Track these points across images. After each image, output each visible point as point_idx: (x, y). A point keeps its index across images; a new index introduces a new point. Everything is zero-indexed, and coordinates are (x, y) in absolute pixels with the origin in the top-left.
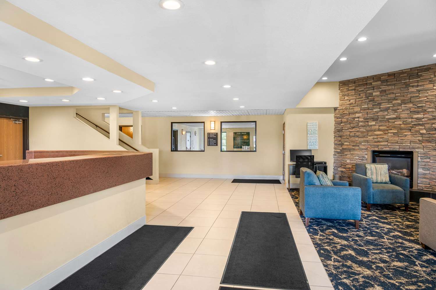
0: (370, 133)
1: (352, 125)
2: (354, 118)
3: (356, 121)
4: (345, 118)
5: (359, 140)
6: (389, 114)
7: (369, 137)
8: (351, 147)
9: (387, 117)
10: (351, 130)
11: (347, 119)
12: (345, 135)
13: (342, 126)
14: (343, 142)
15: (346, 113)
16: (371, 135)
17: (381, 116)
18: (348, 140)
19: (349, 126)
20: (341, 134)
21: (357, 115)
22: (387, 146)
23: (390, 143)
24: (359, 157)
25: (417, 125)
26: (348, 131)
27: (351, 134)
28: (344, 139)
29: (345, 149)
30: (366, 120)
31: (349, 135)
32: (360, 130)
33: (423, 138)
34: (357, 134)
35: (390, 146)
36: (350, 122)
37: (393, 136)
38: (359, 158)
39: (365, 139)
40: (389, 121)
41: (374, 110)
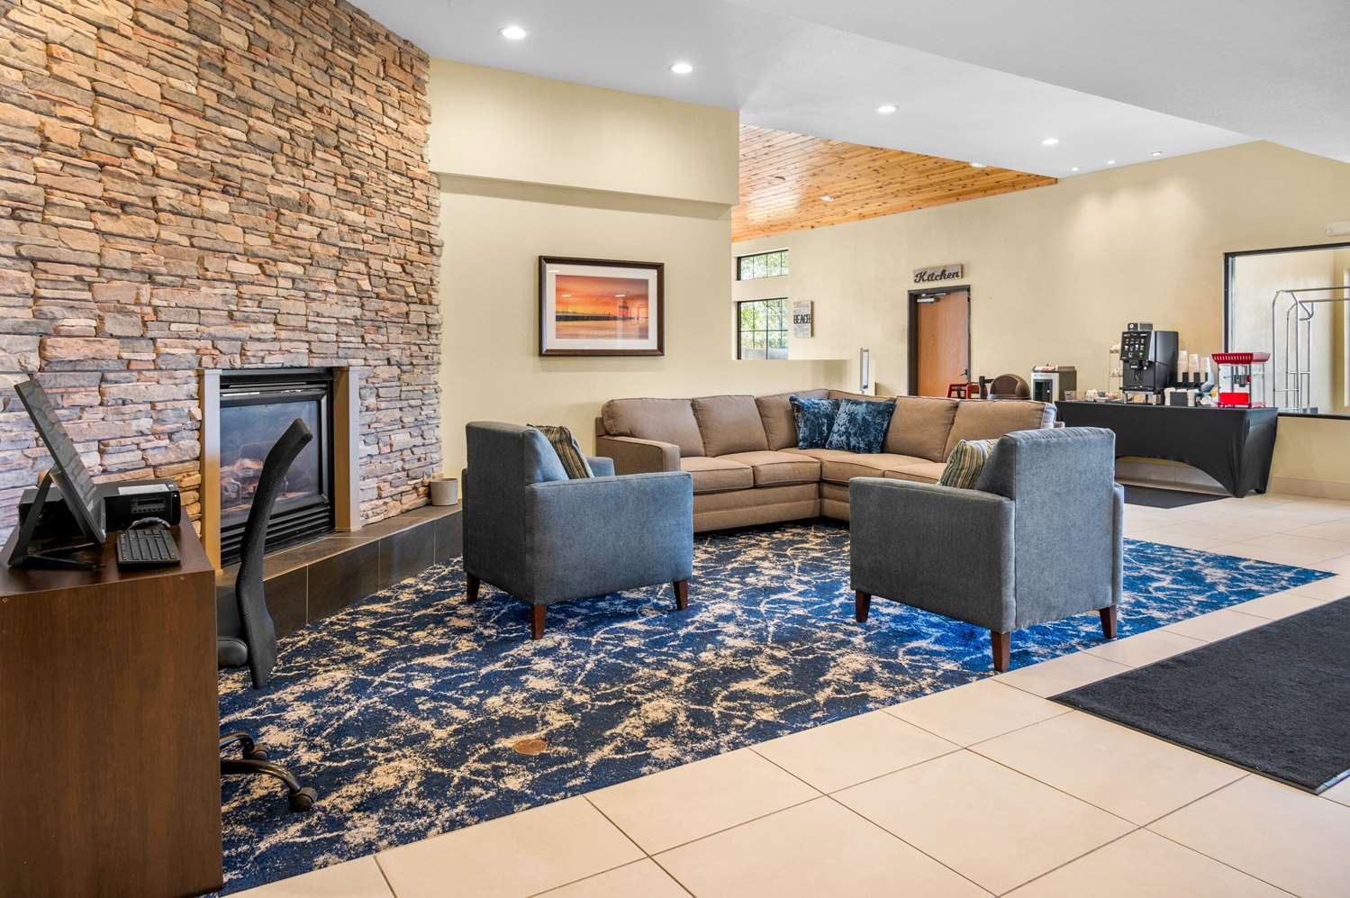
0: (213, 264)
1: (118, 190)
2: (130, 144)
3: (139, 169)
4: (72, 120)
5: (156, 302)
6: (278, 177)
7: (204, 289)
8: (110, 348)
9: (274, 190)
10: (108, 225)
11: (82, 133)
12: (73, 257)
13: (45, 179)
14: (57, 311)
15: (75, 78)
16: (216, 276)
17: (253, 176)
18: (87, 295)
19: (97, 190)
20: (33, 237)
21: (145, 128)
22: (277, 345)
23: (286, 328)
24: (156, 421)
25: (352, 252)
26: (90, 225)
27: (112, 257)
28: (56, 283)
29: (74, 366)
30: (196, 181)
31: (95, 260)
32: (165, 235)
33: (366, 313)
34: (149, 258)
35: (286, 346)
36: (104, 158)
37: (292, 292)
38: (159, 428)
39: (182, 297)
40: (282, 211)
41: (224, 129)
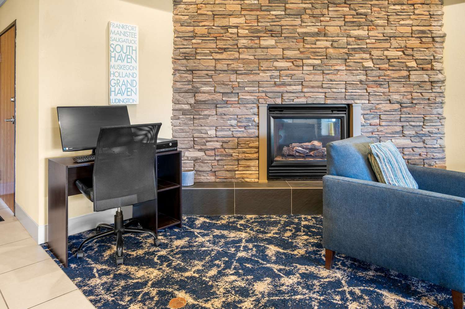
0: (265, 65)
1: (221, 44)
2: (226, 28)
3: (231, 36)
4: (204, 26)
5: (238, 80)
6: (303, 24)
7: (261, 74)
8: (218, 97)
9: (300, 30)
10: (218, 56)
11: (208, 29)
12: (204, 68)
13: (195, 46)
14: (198, 85)
15: (205, 12)
16: (266, 69)
17: (288, 27)
18: (211, 80)
19: (214, 46)
20: (191, 64)
21: (233, 21)
22: (302, 94)
23: (307, 87)
24: (238, 122)
25: (358, 50)
26: (211, 58)
27: (219, 66)
28: (199, 77)
29: (204, 102)
30: (256, 35)
31: (212, 68)
32: (241, 56)
33: (369, 78)
34: (235, 65)
35: (307, 95)
36: (216, 35)
37: (313, 72)
38: (239, 124)
39: (252, 78)
40: (305, 38)
41: (273, 13)
